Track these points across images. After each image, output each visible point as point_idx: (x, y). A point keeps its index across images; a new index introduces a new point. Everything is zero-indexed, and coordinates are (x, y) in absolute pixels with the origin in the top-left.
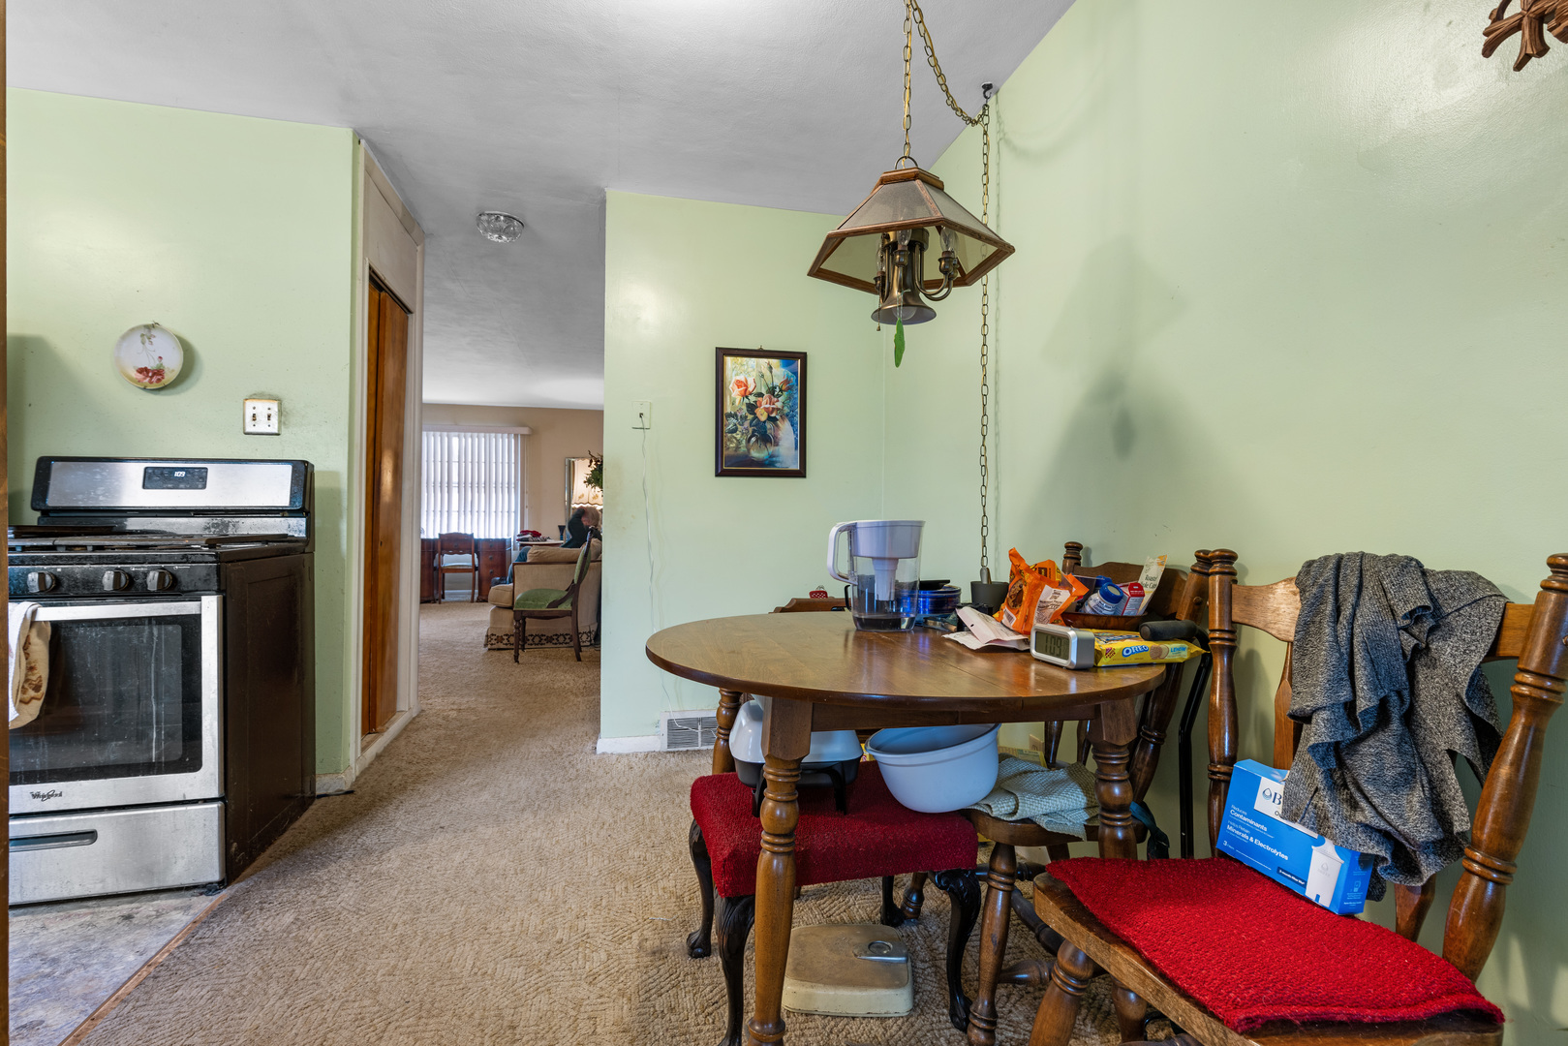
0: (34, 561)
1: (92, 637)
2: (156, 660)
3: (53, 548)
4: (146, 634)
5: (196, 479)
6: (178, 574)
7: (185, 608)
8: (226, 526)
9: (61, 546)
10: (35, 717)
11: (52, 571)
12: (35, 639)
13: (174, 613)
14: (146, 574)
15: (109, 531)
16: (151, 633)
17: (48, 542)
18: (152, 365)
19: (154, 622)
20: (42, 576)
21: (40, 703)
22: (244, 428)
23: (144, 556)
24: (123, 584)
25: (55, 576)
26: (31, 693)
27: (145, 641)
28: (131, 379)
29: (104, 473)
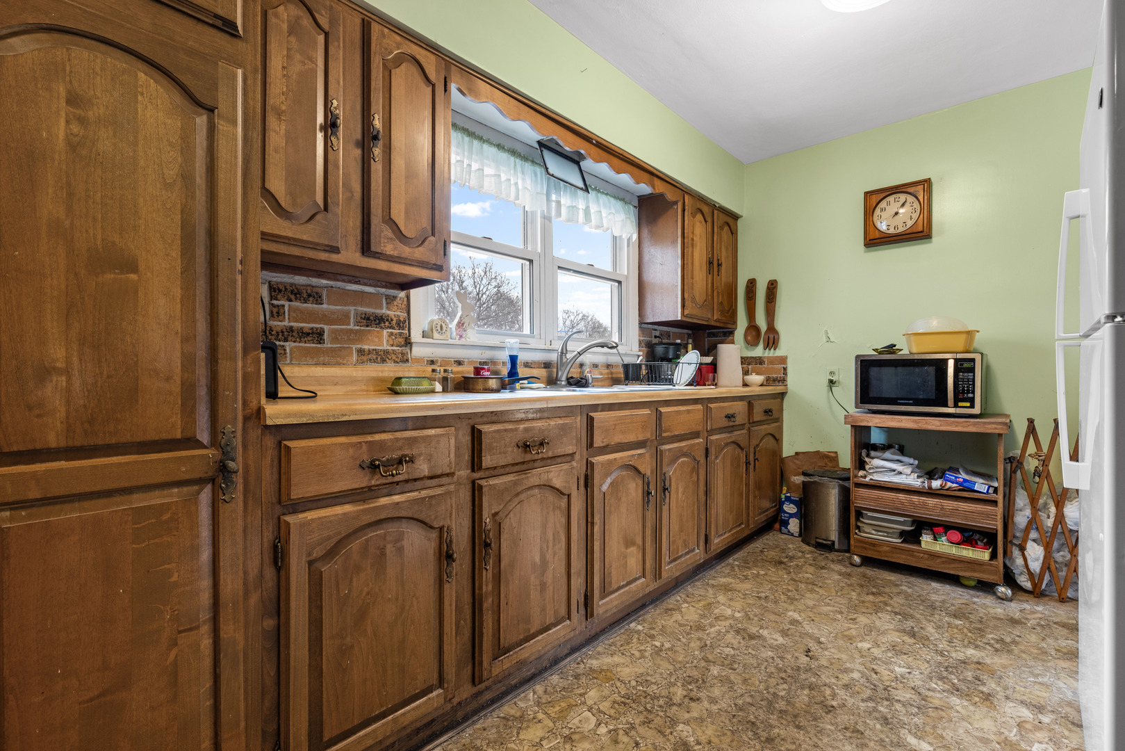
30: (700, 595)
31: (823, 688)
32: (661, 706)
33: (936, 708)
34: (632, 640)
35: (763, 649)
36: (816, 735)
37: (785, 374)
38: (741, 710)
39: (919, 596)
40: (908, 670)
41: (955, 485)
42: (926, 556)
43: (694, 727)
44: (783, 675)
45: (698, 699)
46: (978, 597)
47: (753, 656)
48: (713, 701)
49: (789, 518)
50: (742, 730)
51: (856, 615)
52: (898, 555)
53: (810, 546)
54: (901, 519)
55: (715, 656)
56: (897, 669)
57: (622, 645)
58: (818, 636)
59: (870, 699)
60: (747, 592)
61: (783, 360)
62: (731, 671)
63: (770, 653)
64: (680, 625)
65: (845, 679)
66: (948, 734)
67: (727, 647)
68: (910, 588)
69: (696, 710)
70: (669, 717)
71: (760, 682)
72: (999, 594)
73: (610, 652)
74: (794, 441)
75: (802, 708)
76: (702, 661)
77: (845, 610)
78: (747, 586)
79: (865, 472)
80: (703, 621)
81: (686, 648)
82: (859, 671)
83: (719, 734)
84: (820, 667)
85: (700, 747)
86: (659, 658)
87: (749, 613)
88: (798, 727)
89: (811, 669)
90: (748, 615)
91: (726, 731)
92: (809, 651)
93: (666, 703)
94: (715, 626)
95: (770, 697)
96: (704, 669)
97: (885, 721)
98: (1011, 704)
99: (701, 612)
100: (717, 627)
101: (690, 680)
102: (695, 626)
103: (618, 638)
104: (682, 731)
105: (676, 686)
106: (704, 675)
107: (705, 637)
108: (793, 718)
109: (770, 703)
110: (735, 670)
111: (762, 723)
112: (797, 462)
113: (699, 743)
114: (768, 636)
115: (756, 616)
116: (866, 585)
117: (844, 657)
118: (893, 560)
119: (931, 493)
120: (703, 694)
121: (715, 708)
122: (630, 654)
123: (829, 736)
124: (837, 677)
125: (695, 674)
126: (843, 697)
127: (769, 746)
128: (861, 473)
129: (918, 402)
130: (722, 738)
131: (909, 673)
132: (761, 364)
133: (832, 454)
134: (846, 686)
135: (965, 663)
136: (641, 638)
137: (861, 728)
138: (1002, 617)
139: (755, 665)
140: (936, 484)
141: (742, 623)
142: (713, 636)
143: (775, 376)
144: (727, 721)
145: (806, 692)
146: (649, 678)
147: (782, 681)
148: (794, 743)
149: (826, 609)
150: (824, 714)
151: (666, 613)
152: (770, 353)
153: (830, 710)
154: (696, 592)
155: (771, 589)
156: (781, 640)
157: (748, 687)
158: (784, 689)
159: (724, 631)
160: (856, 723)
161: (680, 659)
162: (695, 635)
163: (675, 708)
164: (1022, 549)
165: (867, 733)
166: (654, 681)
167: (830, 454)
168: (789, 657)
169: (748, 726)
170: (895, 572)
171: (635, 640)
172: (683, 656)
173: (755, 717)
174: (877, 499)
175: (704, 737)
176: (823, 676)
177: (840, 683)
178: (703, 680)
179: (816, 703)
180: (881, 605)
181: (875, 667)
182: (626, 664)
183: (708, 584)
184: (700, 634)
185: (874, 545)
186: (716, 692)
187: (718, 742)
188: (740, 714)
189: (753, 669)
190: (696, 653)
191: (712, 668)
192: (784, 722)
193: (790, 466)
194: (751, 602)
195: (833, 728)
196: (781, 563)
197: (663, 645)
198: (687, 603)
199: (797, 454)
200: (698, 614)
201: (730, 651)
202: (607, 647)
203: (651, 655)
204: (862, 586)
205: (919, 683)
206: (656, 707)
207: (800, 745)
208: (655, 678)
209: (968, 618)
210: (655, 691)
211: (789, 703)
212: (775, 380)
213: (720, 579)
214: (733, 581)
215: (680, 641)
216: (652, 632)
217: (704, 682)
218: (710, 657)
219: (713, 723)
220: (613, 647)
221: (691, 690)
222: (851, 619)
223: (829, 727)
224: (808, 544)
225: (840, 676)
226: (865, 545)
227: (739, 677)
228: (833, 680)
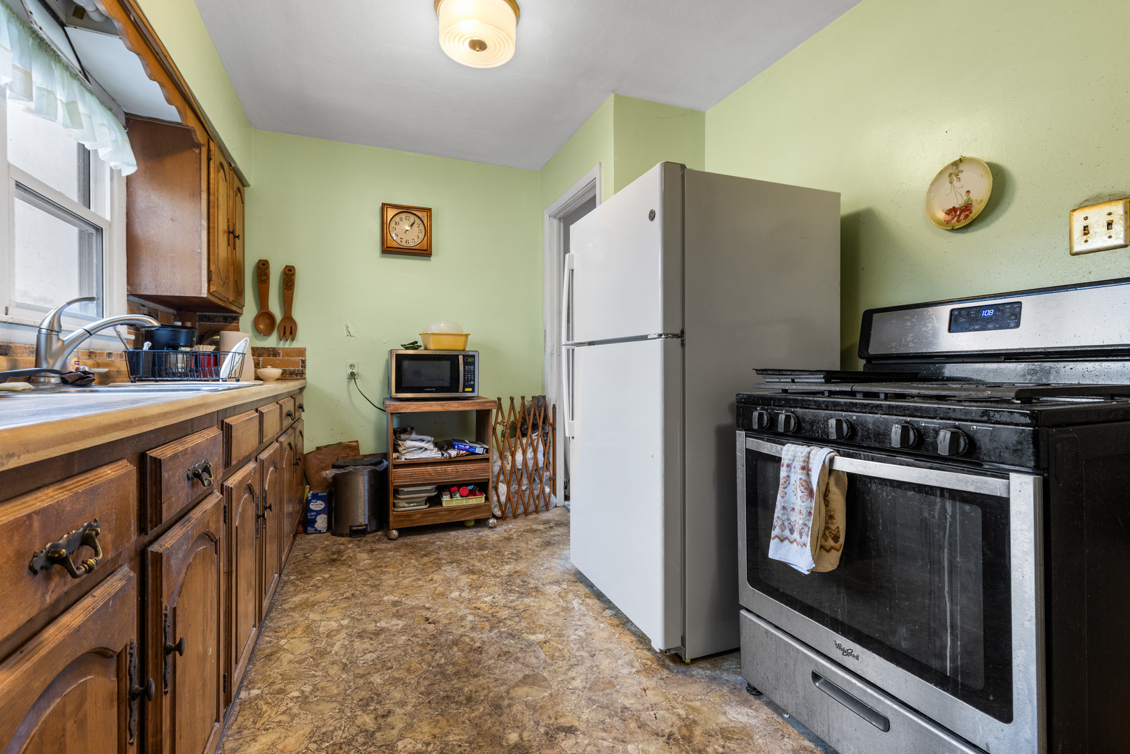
0: (836, 406)
1: (883, 497)
2: (950, 544)
3: (852, 394)
4: (938, 507)
5: (1007, 315)
6: (978, 436)
7: (988, 485)
8: (1048, 372)
9: (858, 392)
10: (835, 567)
11: (848, 418)
12: (833, 488)
13: (971, 489)
14: (937, 432)
15: (914, 378)
16: (943, 508)
17: (847, 388)
18: (958, 202)
19: (947, 495)
20: (839, 422)
21: (838, 554)
22: (1071, 248)
23: (935, 410)
24: (911, 441)
25: (851, 423)
26: (831, 543)
27: (937, 516)
28: (939, 223)
29: (914, 320)
30: (288, 624)
31: (462, 639)
32: (364, 744)
33: (524, 611)
34: (262, 709)
35: (395, 638)
36: (490, 673)
37: (304, 366)
38: (429, 694)
39: (452, 545)
40: (492, 597)
41: (464, 452)
42: (447, 512)
43: (411, 735)
44: (429, 647)
45: (389, 712)
46: (480, 532)
47: (394, 647)
48: (402, 704)
49: (317, 516)
50: (445, 707)
51: (430, 576)
52: (427, 519)
53: (343, 537)
54: (429, 488)
55: (364, 668)
56: (486, 599)
57: (254, 723)
58: (422, 604)
59: (492, 628)
60: (332, 599)
61: (301, 352)
62: (390, 671)
63: (403, 638)
64: (300, 662)
65: (468, 624)
66: (541, 622)
67: (365, 654)
68: (442, 541)
69: (398, 720)
70: (382, 746)
71: (420, 664)
72: (490, 525)
73: (248, 739)
74: (315, 436)
75: (464, 662)
76: (358, 679)
77: (420, 576)
78: (324, 594)
79: (397, 454)
80: (318, 645)
81: (330, 678)
82: (469, 614)
83: (434, 724)
84: (445, 626)
85: (432, 746)
86: (312, 705)
87: (353, 615)
88: (475, 676)
89: (441, 631)
90: (353, 618)
91: (436, 718)
92: (427, 619)
93: (367, 737)
94: (335, 644)
95: (438, 669)
96: (367, 685)
97: (512, 636)
98: (548, 587)
99: (308, 639)
100: (338, 643)
101: (364, 704)
102: (316, 654)
103: (240, 719)
104: (405, 747)
105: (359, 717)
106: (372, 690)
107: (336, 658)
108: (465, 672)
109: (443, 674)
110: (392, 668)
111: (452, 691)
112: (320, 457)
113: (428, 744)
114: (388, 625)
115: (361, 615)
116: (413, 550)
117: (452, 610)
118: (424, 524)
119: (451, 461)
120: (389, 705)
121: (409, 708)
122: (276, 725)
123: (496, 668)
124: (462, 626)
125: (363, 694)
126: (479, 637)
127: (473, 703)
128: (395, 455)
129: (439, 390)
130: (439, 725)
131: (494, 598)
132: (275, 355)
133: (353, 444)
134: (473, 629)
135: (511, 576)
136: (270, 701)
137: (506, 649)
138: (501, 539)
139: (403, 653)
140: (453, 453)
141: (356, 627)
142: (342, 652)
143: (292, 369)
144: (430, 710)
145: (455, 649)
146: (324, 730)
147: (433, 653)
148: (484, 688)
149: (406, 581)
150: (480, 656)
151: (270, 660)
152: (287, 345)
153: (480, 650)
154: (280, 624)
155: (349, 586)
156: (401, 623)
157: (416, 674)
158: (441, 657)
159: (347, 643)
160: (500, 648)
161: (335, 691)
162: (325, 662)
163: (378, 735)
164: (496, 489)
165: (511, 649)
166: (332, 728)
167: (351, 444)
168: (419, 631)
169: (446, 701)
170: (423, 534)
171: (265, 708)
172: (334, 687)
173: (444, 691)
174: (411, 475)
175: (426, 736)
176: (454, 631)
177: (467, 629)
178: (376, 694)
179: (469, 652)
180: (437, 561)
181: (475, 605)
182: (283, 736)
183: (285, 610)
184: (328, 659)
185: (409, 516)
186: (397, 695)
187: (440, 730)
188: (431, 698)
189: (405, 658)
190: (344, 676)
191: (372, 679)
192: (465, 680)
193: (313, 462)
194: (344, 605)
195: (493, 661)
196: (334, 560)
197: (303, 692)
198: (282, 638)
199: (318, 448)
200: (306, 642)
201: (371, 656)
202: (237, 737)
203: (300, 707)
204: (413, 553)
205: (504, 601)
206: (360, 748)
207: (488, 687)
208: (330, 725)
209: (488, 548)
210: (344, 736)
211: (454, 664)
212: (292, 373)
213: (294, 599)
214: (307, 595)
215: (316, 676)
216: (276, 687)
217: (378, 695)
218: (361, 671)
219: (421, 721)
220: (245, 732)
221: (375, 709)
222: (430, 581)
223: (490, 662)
224: (342, 536)
225: (463, 624)
226: (401, 519)
227: (401, 671)
228: (462, 630)
